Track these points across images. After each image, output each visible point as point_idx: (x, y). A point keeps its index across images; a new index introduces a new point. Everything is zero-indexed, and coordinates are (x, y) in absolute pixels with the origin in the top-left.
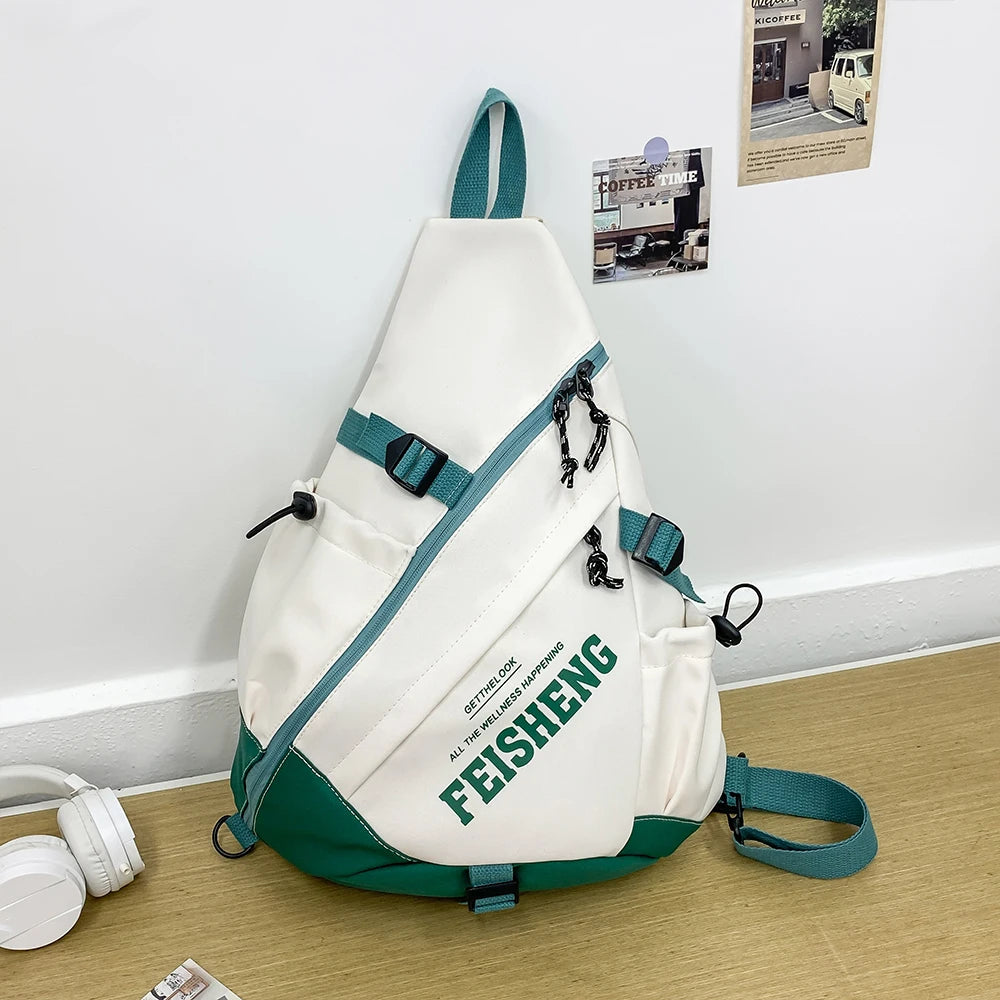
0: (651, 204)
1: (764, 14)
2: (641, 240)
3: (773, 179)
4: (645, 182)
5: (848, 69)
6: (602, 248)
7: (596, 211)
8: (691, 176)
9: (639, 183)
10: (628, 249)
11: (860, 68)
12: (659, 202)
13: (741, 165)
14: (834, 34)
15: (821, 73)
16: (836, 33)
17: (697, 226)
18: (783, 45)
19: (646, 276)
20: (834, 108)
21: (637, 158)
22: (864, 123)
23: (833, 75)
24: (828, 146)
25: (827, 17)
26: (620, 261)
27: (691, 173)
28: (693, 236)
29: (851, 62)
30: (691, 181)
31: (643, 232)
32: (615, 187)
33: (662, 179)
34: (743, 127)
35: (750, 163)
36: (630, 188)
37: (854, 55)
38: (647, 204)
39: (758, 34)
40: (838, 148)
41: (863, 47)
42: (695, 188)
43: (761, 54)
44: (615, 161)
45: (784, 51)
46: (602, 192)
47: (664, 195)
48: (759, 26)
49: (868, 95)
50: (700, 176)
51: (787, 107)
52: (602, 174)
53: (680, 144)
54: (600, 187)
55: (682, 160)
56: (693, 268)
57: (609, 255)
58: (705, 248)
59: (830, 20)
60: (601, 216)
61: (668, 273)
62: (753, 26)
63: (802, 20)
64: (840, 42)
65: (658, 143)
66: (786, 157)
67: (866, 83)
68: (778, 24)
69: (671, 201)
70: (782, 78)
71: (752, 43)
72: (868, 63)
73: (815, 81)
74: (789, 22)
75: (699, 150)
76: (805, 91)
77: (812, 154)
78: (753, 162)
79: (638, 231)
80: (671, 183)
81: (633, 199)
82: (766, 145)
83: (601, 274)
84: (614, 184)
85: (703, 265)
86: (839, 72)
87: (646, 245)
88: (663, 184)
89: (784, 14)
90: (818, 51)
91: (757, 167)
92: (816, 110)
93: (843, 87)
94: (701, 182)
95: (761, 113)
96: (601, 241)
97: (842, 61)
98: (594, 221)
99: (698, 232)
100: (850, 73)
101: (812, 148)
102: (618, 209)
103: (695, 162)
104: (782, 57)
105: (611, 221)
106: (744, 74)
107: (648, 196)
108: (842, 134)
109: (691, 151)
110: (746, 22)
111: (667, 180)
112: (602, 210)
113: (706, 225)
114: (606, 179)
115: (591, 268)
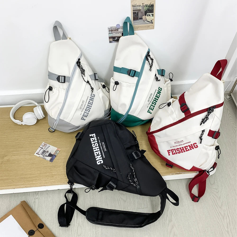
1: (134, 8)
3: (138, 30)
5: (149, 16)
9: (116, 30)
11: (151, 16)
14: (146, 11)
15: (144, 16)
18: (138, 12)
20: (147, 21)
21: (115, 27)
22: (153, 23)
23: (147, 16)
24: (147, 26)
26: (113, 40)
32: (111, 31)
36: (114, 31)
37: (150, 14)
39: (133, 10)
40: (149, 26)
41: (152, 13)
43: (134, 13)
44: (111, 27)
45: (138, 13)
46: (110, 31)
47: (120, 32)
49: (153, 19)
51: (139, 21)
52: (109, 29)
54: (109, 31)
55: (122, 27)
57: (111, 40)
59: (146, 9)
62: (133, 9)
63: (141, 9)
64: (148, 12)
65: (118, 25)
66: (140, 27)
67: (153, 18)
68: (137, 9)
69: (121, 33)
70: (138, 17)
71: (132, 12)
72: (153, 15)
73: (144, 17)
74: (139, 9)
76: (142, 19)
77: (144, 27)
79: (116, 37)
81: (115, 33)
82: (136, 26)
83: (110, 42)
86: (148, 16)
87: (117, 38)
88: (120, 31)
89: (138, 8)
90: (144, 13)
91: (135, 29)
92: (144, 21)
93: (149, 18)
95: (134, 21)
96: (110, 38)
97: (148, 15)
100: (150, 16)
104: (138, 14)
105: (111, 35)
107: (117, 32)
108: (149, 25)
110: (131, 8)
111: (120, 30)
112: (110, 34)
114: (110, 29)
115: (109, 41)
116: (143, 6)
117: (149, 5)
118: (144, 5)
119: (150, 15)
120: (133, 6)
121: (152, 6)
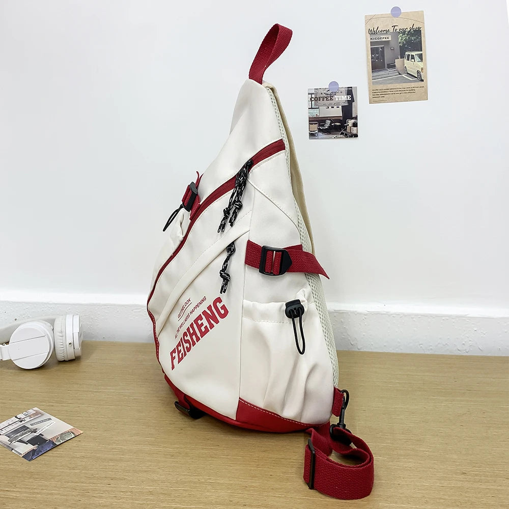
0: (332, 107)
1: (374, 37)
2: (328, 122)
3: (384, 101)
4: (329, 98)
5: (411, 58)
6: (312, 124)
7: (309, 108)
8: (348, 98)
9: (327, 99)
10: (323, 125)
11: (417, 58)
12: (335, 107)
13: (370, 94)
14: (404, 45)
15: (400, 59)
16: (405, 44)
17: (352, 118)
18: (383, 48)
19: (331, 138)
20: (408, 73)
21: (326, 89)
22: (423, 81)
23: (406, 61)
24: (407, 89)
25: (400, 38)
26: (320, 130)
27: (348, 96)
28: (350, 122)
29: (413, 56)
30: (348, 99)
31: (329, 118)
32: (317, 99)
33: (336, 98)
34: (369, 79)
35: (373, 94)
36: (323, 100)
37: (414, 53)
38: (330, 107)
39: (372, 44)
40: (412, 91)
41: (418, 50)
42: (351, 102)
43: (373, 51)
44: (317, 89)
45: (383, 50)
46: (312, 101)
47: (337, 105)
48: (372, 41)
49: (422, 69)
50: (352, 97)
51: (387, 72)
52: (312, 94)
53: (343, 84)
54: (311, 99)
55: (344, 91)
56: (351, 136)
57: (315, 127)
58: (356, 128)
59: (402, 40)
60: (312, 111)
61: (341, 137)
62: (369, 40)
63: (390, 39)
64: (407, 48)
65: (334, 84)
66: (389, 93)
67: (421, 65)
68: (380, 40)
69: (340, 107)
70: (384, 61)
71: (370, 47)
72: (421, 56)
73: (398, 62)
74: (384, 40)
75: (351, 88)
76: (394, 66)
77: (400, 92)
78: (375, 94)
79: (327, 118)
80: (340, 99)
81: (324, 105)
82: (380, 87)
83: (312, 135)
84: (316, 98)
85: (356, 136)
86: (408, 60)
87: (330, 124)
88: (337, 100)
89: (382, 37)
90: (398, 51)
91: (377, 96)
92: (400, 74)
93: (412, 66)
94: (352, 100)
95: (375, 74)
96: (312, 121)
97: (409, 55)
98: (309, 112)
99: (353, 121)
100: (413, 60)
101: (400, 90)
102: (318, 108)
103: (350, 92)
104: (383, 52)
105: (315, 113)
106: (368, 59)
107: (330, 104)
108: (413, 85)
109: (348, 88)
110: (367, 39)
111: (338, 98)
112: (312, 108)
113: (356, 118)
114: (313, 96)
115: (308, 132)
116: (396, 33)
117: (409, 30)
118: (398, 31)
119: (413, 57)
120: (372, 32)
121: (417, 32)
